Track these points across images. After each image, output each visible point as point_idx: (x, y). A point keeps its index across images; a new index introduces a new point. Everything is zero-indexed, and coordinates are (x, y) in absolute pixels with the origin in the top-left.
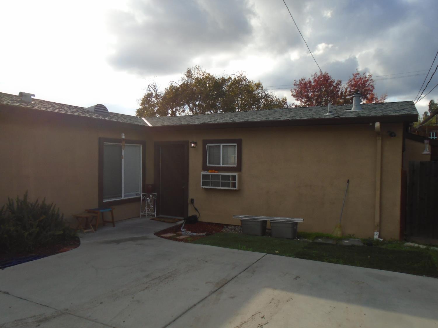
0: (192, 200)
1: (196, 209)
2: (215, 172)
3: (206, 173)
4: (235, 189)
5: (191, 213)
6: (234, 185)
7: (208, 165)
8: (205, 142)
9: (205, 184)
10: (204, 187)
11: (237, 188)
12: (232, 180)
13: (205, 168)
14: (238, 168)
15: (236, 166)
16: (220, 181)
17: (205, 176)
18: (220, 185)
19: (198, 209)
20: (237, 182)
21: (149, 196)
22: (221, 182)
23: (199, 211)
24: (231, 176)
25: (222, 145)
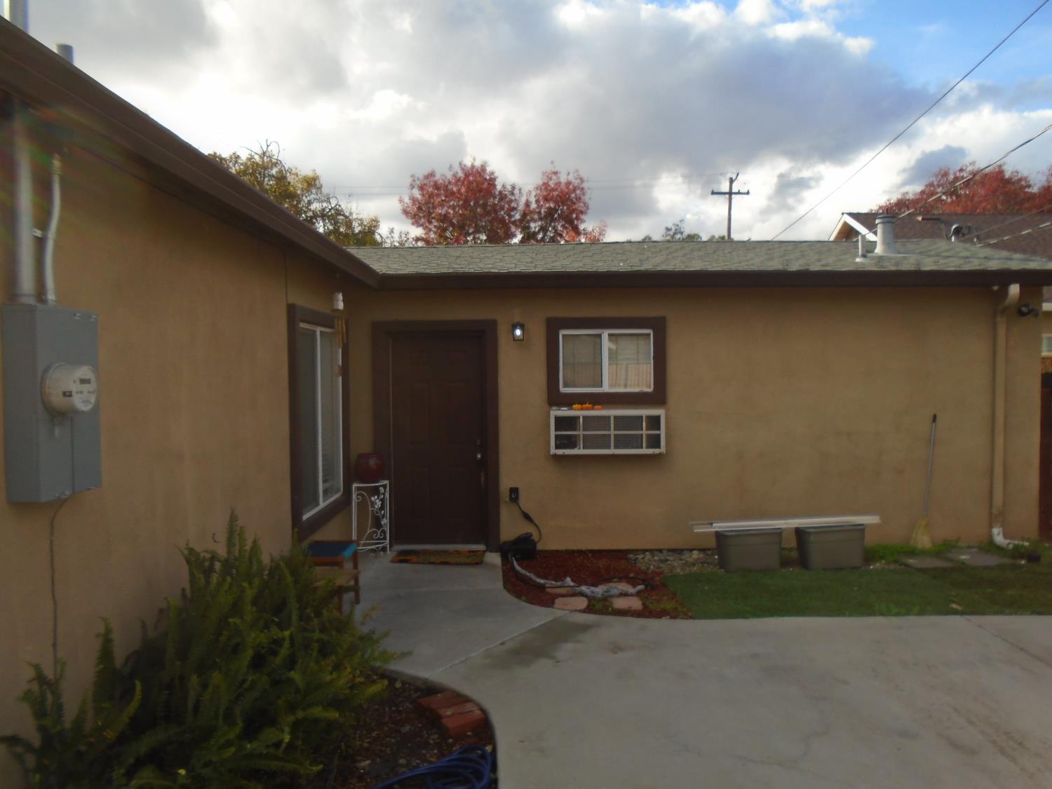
0: (514, 492)
1: (527, 517)
2: (593, 409)
3: (564, 412)
4: (657, 451)
5: (510, 527)
6: (654, 441)
7: (563, 390)
8: (553, 327)
9: (563, 442)
10: (560, 452)
11: (663, 449)
12: (648, 429)
13: (555, 398)
14: (658, 396)
15: (650, 390)
16: (612, 432)
17: (562, 423)
18: (612, 444)
19: (532, 516)
20: (663, 432)
21: (376, 491)
22: (615, 435)
23: (537, 522)
24: (644, 418)
25: (605, 334)
